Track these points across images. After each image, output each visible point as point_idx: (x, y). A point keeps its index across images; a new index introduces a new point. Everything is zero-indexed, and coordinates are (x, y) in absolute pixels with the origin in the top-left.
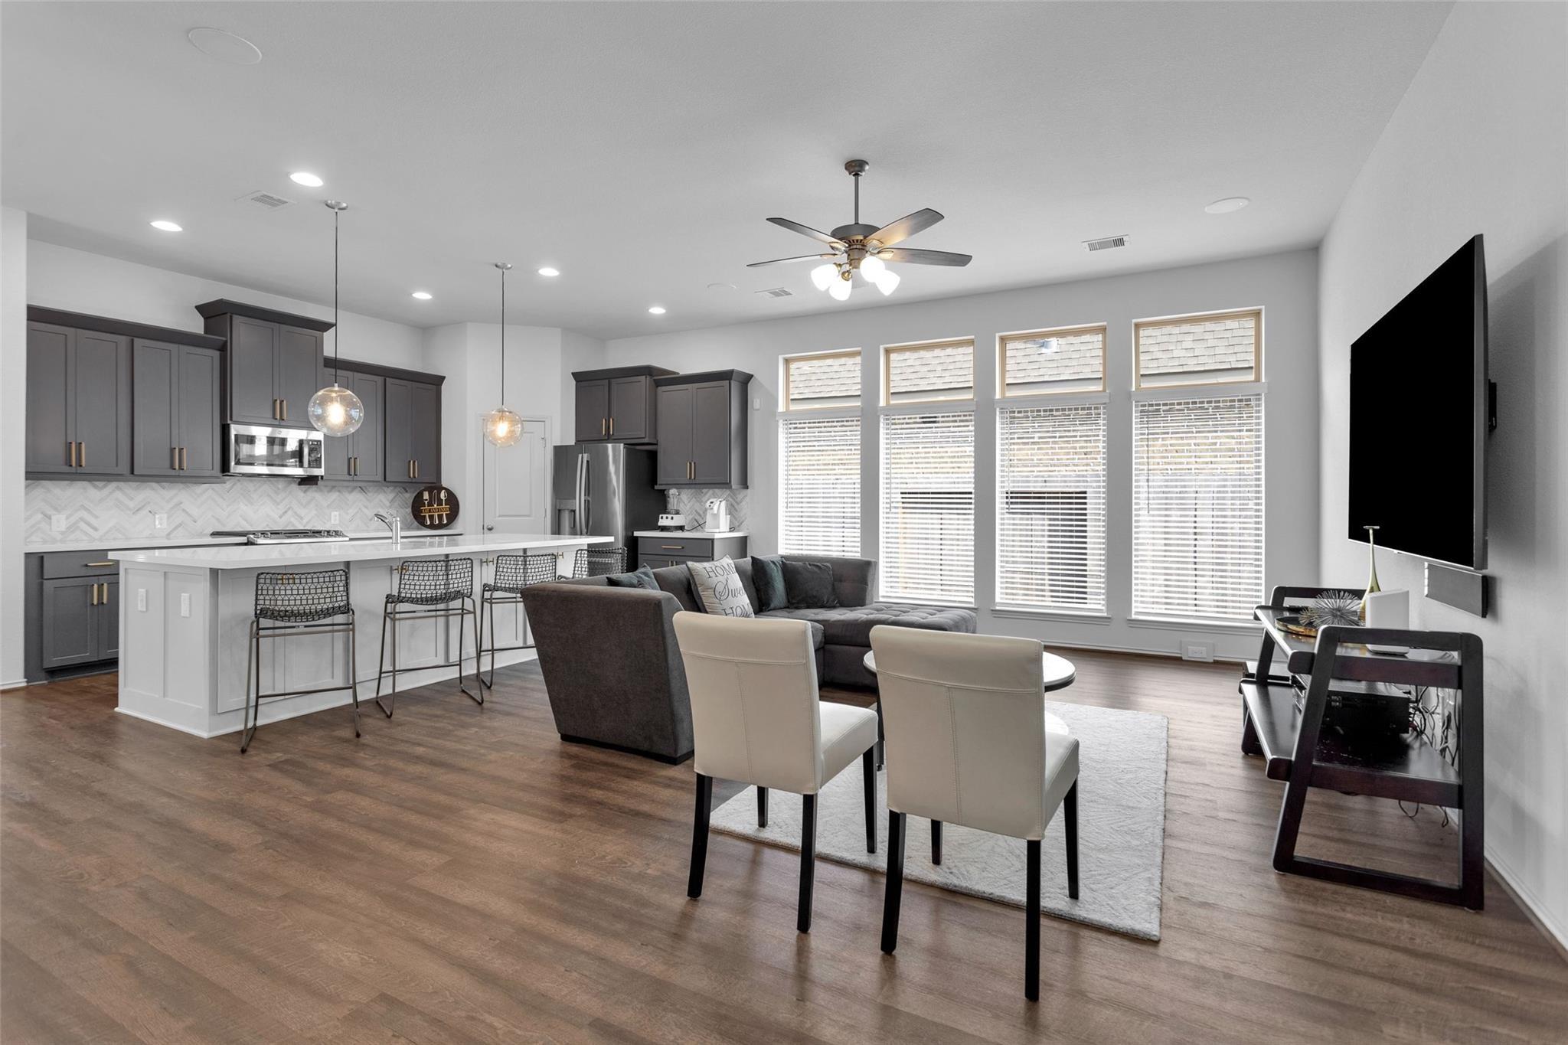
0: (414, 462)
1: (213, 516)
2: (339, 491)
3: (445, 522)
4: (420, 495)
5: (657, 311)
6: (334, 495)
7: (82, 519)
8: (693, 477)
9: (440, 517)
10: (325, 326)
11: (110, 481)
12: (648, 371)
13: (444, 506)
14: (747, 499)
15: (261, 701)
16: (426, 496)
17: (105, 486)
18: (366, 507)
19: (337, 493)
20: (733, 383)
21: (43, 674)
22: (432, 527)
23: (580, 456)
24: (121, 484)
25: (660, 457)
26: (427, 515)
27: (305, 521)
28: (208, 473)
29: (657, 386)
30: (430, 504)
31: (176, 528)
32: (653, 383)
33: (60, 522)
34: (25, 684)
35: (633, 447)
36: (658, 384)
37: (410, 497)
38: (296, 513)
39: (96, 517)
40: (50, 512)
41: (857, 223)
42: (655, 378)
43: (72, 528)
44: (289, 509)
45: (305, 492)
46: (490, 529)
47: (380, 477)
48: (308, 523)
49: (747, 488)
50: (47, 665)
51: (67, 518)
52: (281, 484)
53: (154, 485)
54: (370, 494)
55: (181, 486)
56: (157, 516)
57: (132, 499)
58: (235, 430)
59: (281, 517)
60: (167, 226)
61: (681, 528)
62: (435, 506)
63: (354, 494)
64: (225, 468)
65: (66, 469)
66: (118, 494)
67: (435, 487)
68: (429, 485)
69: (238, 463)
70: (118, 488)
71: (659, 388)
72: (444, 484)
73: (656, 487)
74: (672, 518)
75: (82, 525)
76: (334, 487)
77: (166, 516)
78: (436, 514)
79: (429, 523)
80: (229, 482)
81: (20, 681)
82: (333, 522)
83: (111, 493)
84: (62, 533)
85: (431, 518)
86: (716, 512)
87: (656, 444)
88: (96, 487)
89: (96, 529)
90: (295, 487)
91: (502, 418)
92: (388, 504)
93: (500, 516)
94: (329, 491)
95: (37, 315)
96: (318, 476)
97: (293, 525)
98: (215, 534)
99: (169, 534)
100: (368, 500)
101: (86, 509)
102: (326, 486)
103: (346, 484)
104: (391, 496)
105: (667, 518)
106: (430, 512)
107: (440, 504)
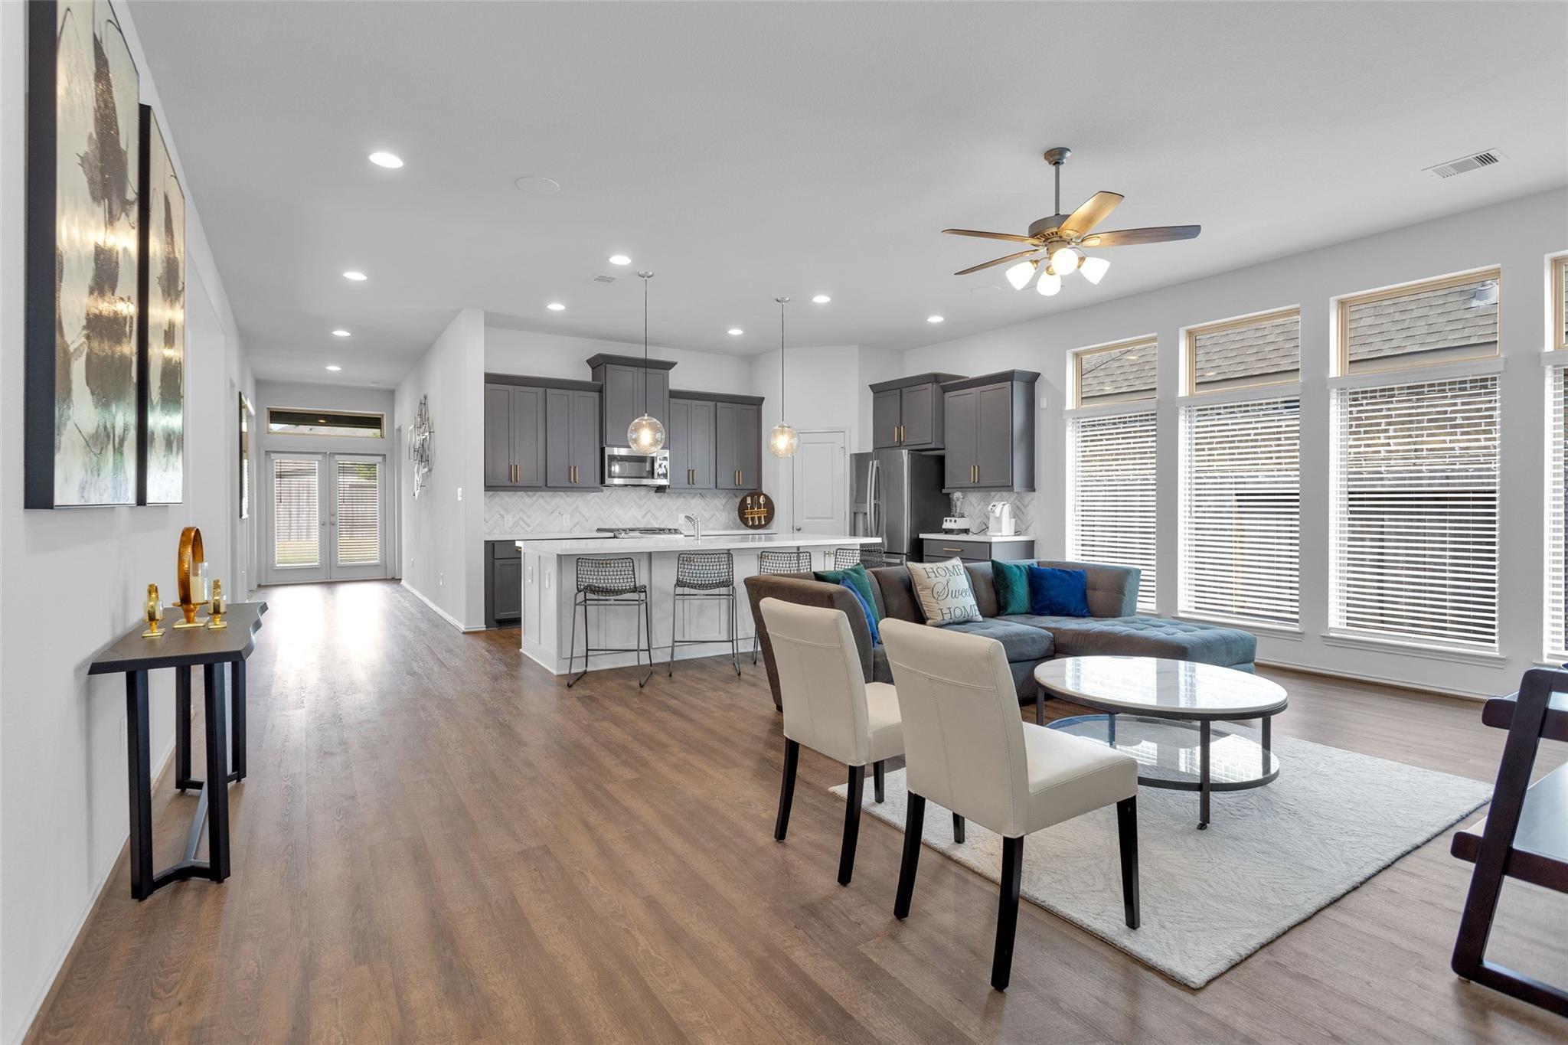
0: (739, 472)
1: (598, 517)
2: (684, 497)
3: (763, 523)
4: (744, 500)
5: (936, 319)
6: (681, 501)
7: (521, 518)
8: (976, 480)
9: (759, 518)
10: (669, 365)
11: (537, 491)
12: (935, 378)
13: (763, 509)
14: (1035, 502)
15: (590, 653)
16: (749, 501)
17: (534, 495)
18: (705, 510)
19: (683, 499)
20: (1015, 383)
21: (495, 623)
22: (753, 527)
23: (871, 462)
24: (543, 493)
25: (948, 462)
26: (749, 517)
27: (659, 521)
28: (591, 485)
29: (944, 393)
30: (752, 508)
31: (576, 525)
32: (940, 389)
33: (510, 519)
34: (485, 629)
35: (919, 453)
36: (945, 390)
37: (738, 500)
38: (653, 514)
39: (529, 517)
40: (503, 513)
41: (1057, 215)
42: (942, 384)
43: (516, 524)
44: (649, 511)
45: (660, 498)
46: (799, 530)
47: (712, 485)
48: (662, 522)
49: (1034, 491)
50: (497, 617)
51: (513, 518)
52: (643, 491)
53: (561, 493)
54: (708, 500)
55: (578, 494)
56: (564, 516)
57: (548, 504)
58: (608, 451)
59: (643, 517)
60: (556, 307)
61: (966, 531)
62: (756, 509)
63: (695, 499)
64: (602, 481)
65: (509, 484)
66: (541, 501)
67: (756, 493)
68: (751, 491)
69: (610, 476)
70: (542, 497)
71: (946, 394)
72: (764, 491)
73: (944, 491)
74: (955, 521)
75: (521, 522)
76: (681, 494)
77: (569, 516)
78: (756, 516)
79: (751, 524)
80: (606, 492)
81: (482, 627)
82: (680, 522)
83: (536, 500)
84: (510, 528)
85: (753, 519)
86: (998, 515)
87: (944, 449)
88: (529, 496)
89: (529, 526)
90: (652, 493)
91: (782, 432)
92: (721, 507)
93: (807, 518)
94: (677, 497)
95: (491, 379)
96: (666, 486)
97: (652, 524)
98: (599, 530)
99: (571, 529)
100: (707, 505)
101: (524, 512)
102: (674, 493)
103: (687, 491)
104: (724, 501)
105: (951, 521)
106: (751, 514)
107: (759, 507)
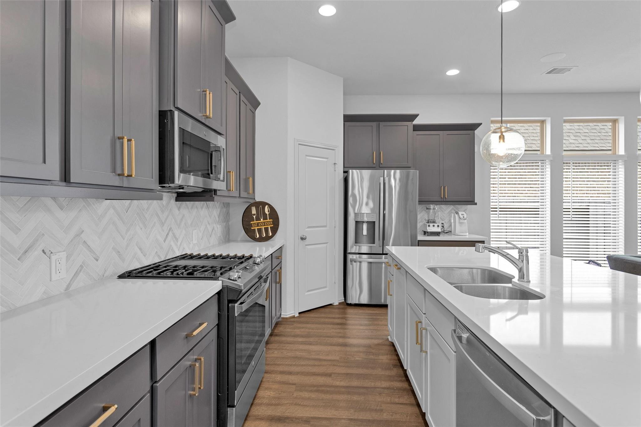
0: (251, 179)
3: (271, 234)
5: (452, 73)
6: (194, 212)
8: (445, 197)
9: (266, 229)
10: (229, 16)
12: (414, 118)
13: (268, 220)
14: (473, 211)
16: (254, 211)
18: (209, 224)
20: (475, 132)
22: (261, 239)
23: (382, 178)
26: (256, 228)
27: (179, 243)
30: (258, 219)
36: (414, 129)
47: (238, 192)
61: (440, 233)
62: (262, 220)
64: (162, 176)
72: (265, 200)
79: (258, 236)
85: (260, 231)
93: (309, 227)
97: (172, 250)
104: (219, 211)
105: (434, 226)
106: (258, 226)
107: (265, 218)
